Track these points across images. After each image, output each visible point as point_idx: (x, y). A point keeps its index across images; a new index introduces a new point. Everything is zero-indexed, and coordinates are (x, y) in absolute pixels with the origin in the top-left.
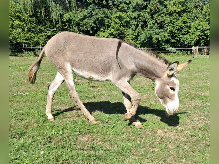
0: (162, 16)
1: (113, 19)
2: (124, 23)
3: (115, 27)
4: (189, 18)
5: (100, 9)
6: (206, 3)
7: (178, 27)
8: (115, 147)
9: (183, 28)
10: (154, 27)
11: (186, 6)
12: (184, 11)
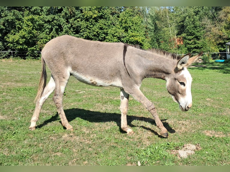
0: (78, 21)
1: (25, 21)
2: (36, 26)
3: (27, 30)
4: (105, 25)
5: (10, 10)
6: (123, 10)
7: (95, 33)
8: (14, 154)
9: (100, 34)
10: (70, 31)
11: (102, 12)
12: (101, 17)
